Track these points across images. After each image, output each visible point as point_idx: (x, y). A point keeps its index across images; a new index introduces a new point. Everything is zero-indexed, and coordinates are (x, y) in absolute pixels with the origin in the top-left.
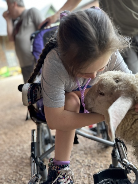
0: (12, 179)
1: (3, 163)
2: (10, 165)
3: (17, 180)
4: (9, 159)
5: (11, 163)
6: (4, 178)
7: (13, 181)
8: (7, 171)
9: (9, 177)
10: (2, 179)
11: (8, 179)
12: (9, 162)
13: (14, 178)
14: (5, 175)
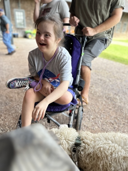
0: (11, 127)
1: (10, 114)
2: (13, 118)
3: (14, 128)
4: (14, 113)
5: (14, 116)
6: (7, 124)
7: (11, 128)
8: (10, 121)
9: (10, 125)
10: (6, 124)
11: (10, 126)
12: (14, 115)
13: (13, 127)
14: (9, 123)
